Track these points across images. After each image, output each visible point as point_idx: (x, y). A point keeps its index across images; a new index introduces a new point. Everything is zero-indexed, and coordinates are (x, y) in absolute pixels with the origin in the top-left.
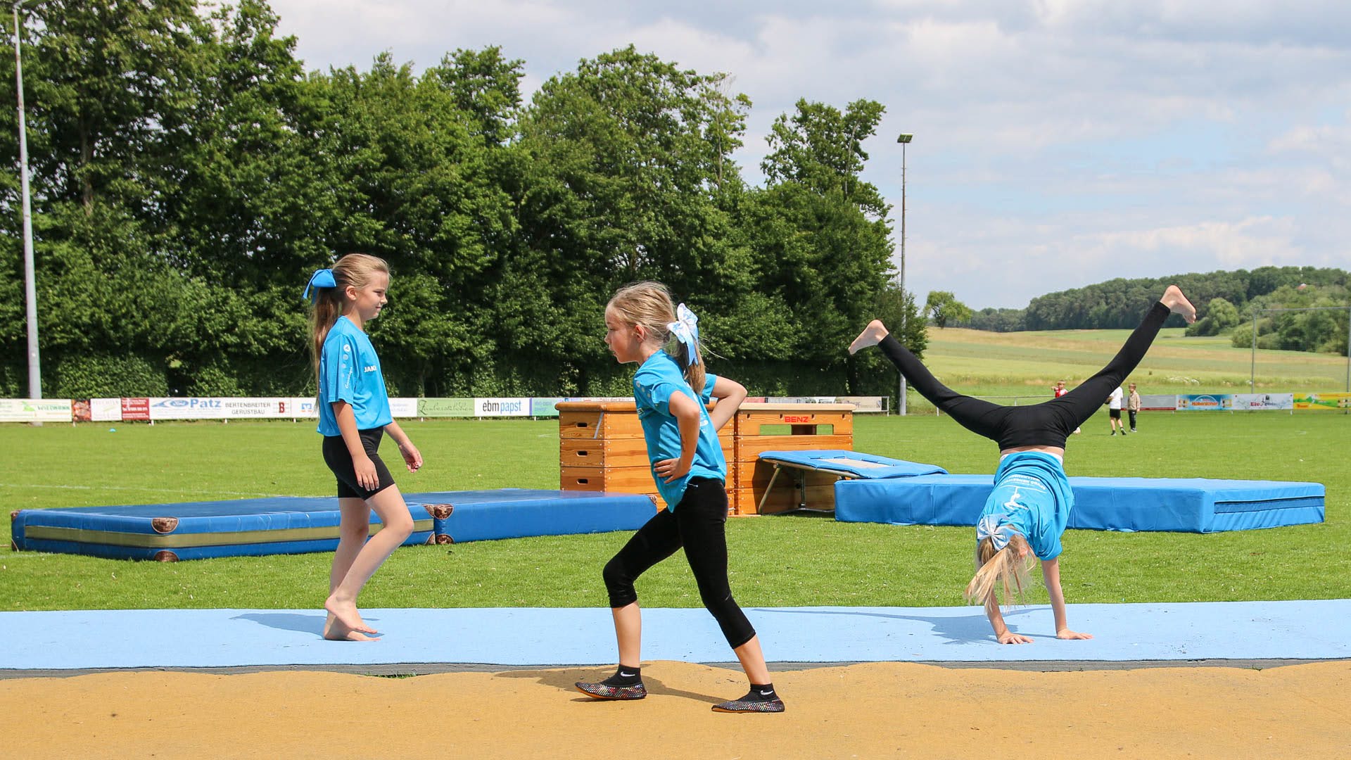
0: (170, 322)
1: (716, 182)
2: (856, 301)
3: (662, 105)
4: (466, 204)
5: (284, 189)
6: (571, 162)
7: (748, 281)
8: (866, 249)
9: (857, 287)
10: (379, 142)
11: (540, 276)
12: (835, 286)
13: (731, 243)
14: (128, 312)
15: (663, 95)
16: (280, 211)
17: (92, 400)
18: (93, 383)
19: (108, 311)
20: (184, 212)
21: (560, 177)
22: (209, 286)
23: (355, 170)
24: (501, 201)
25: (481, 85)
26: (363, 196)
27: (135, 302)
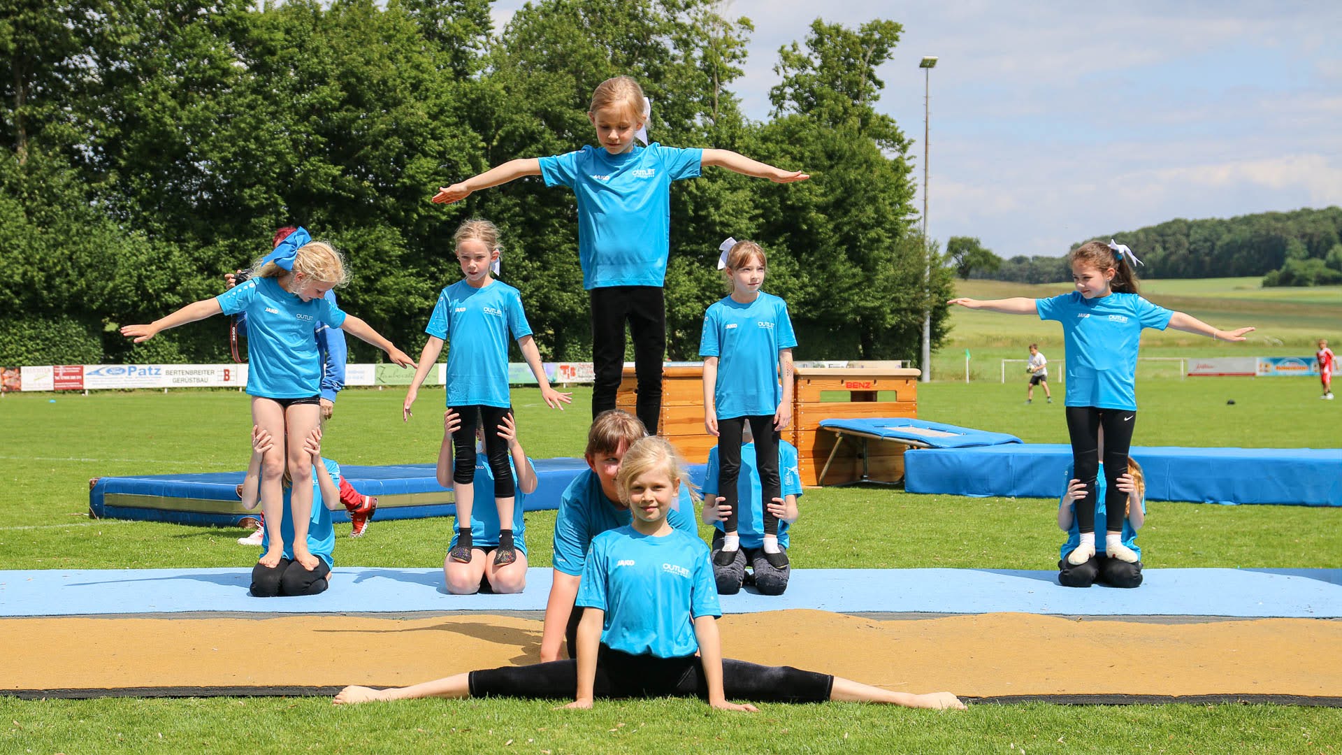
0: (108, 280)
1: (711, 117)
2: (871, 250)
3: (650, 31)
4: (433, 145)
5: (234, 132)
6: (549, 97)
7: (748, 229)
8: (883, 191)
9: (872, 234)
10: (338, 78)
11: (513, 226)
12: (848, 233)
13: (728, 186)
14: (63, 269)
15: (653, 20)
16: (230, 156)
17: (22, 368)
18: (24, 349)
19: (41, 269)
20: (124, 159)
21: (535, 114)
22: (150, 240)
23: (312, 109)
24: (470, 142)
25: (450, 12)
26: (320, 139)
27: (70, 259)
